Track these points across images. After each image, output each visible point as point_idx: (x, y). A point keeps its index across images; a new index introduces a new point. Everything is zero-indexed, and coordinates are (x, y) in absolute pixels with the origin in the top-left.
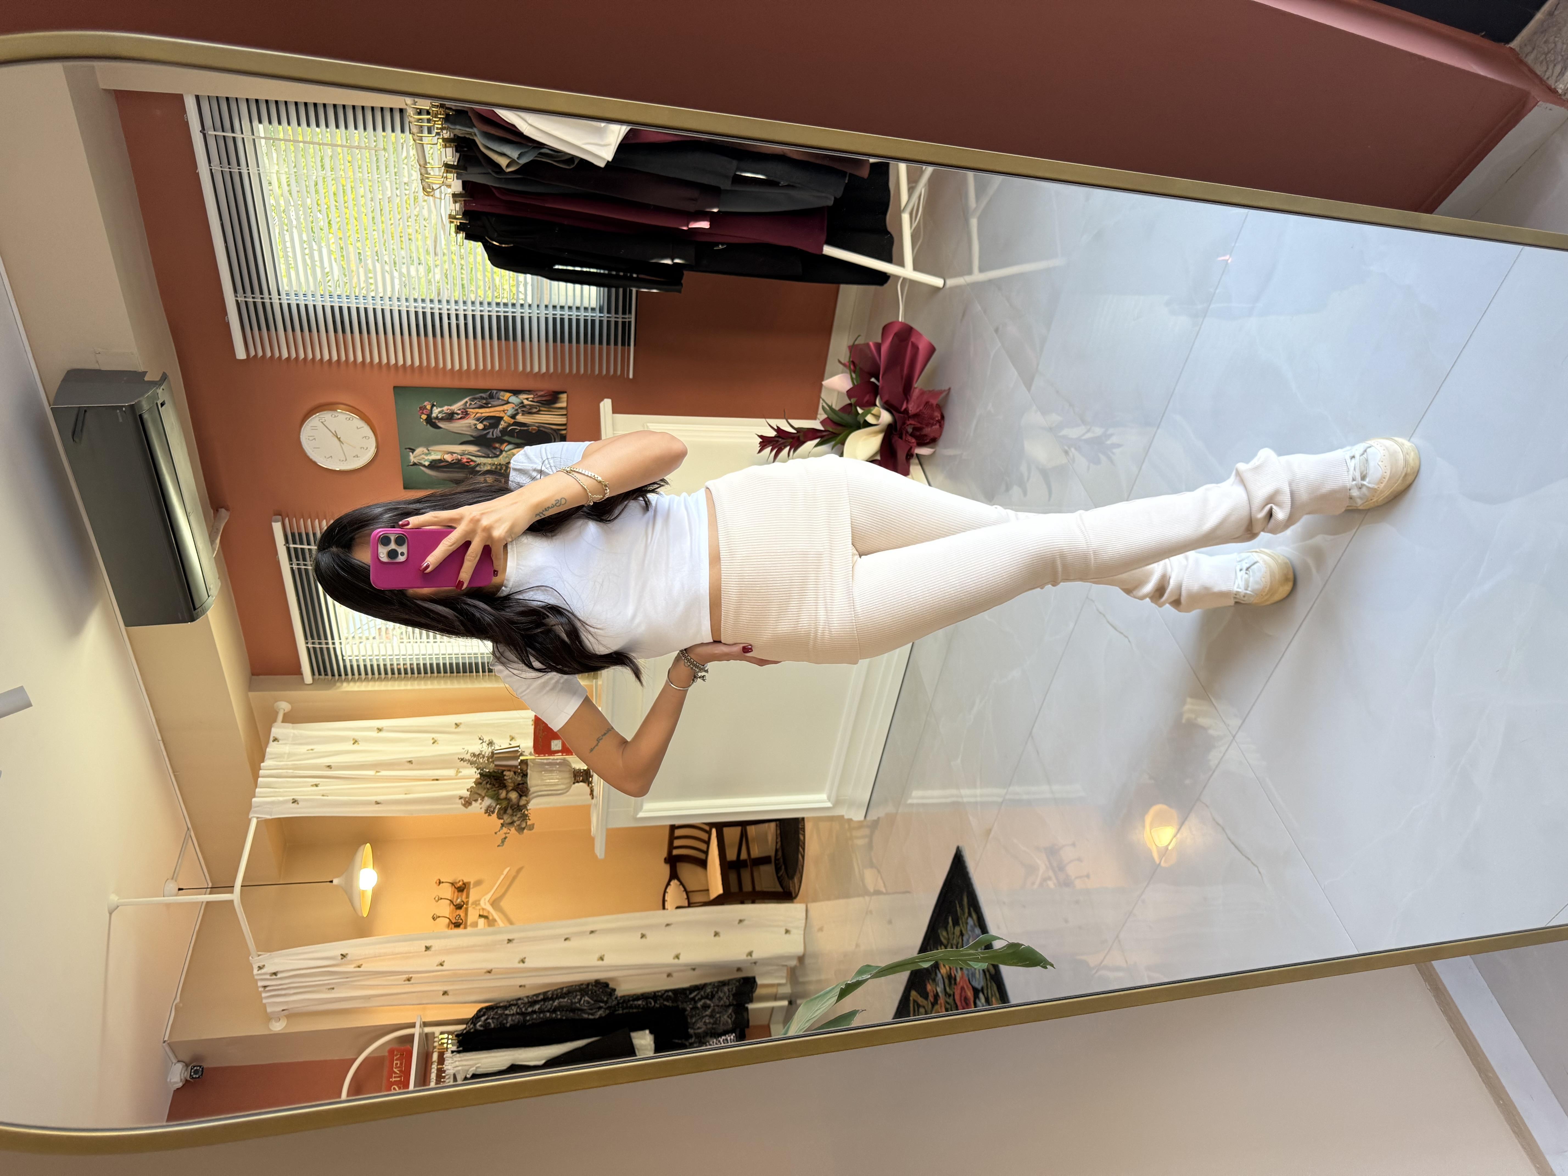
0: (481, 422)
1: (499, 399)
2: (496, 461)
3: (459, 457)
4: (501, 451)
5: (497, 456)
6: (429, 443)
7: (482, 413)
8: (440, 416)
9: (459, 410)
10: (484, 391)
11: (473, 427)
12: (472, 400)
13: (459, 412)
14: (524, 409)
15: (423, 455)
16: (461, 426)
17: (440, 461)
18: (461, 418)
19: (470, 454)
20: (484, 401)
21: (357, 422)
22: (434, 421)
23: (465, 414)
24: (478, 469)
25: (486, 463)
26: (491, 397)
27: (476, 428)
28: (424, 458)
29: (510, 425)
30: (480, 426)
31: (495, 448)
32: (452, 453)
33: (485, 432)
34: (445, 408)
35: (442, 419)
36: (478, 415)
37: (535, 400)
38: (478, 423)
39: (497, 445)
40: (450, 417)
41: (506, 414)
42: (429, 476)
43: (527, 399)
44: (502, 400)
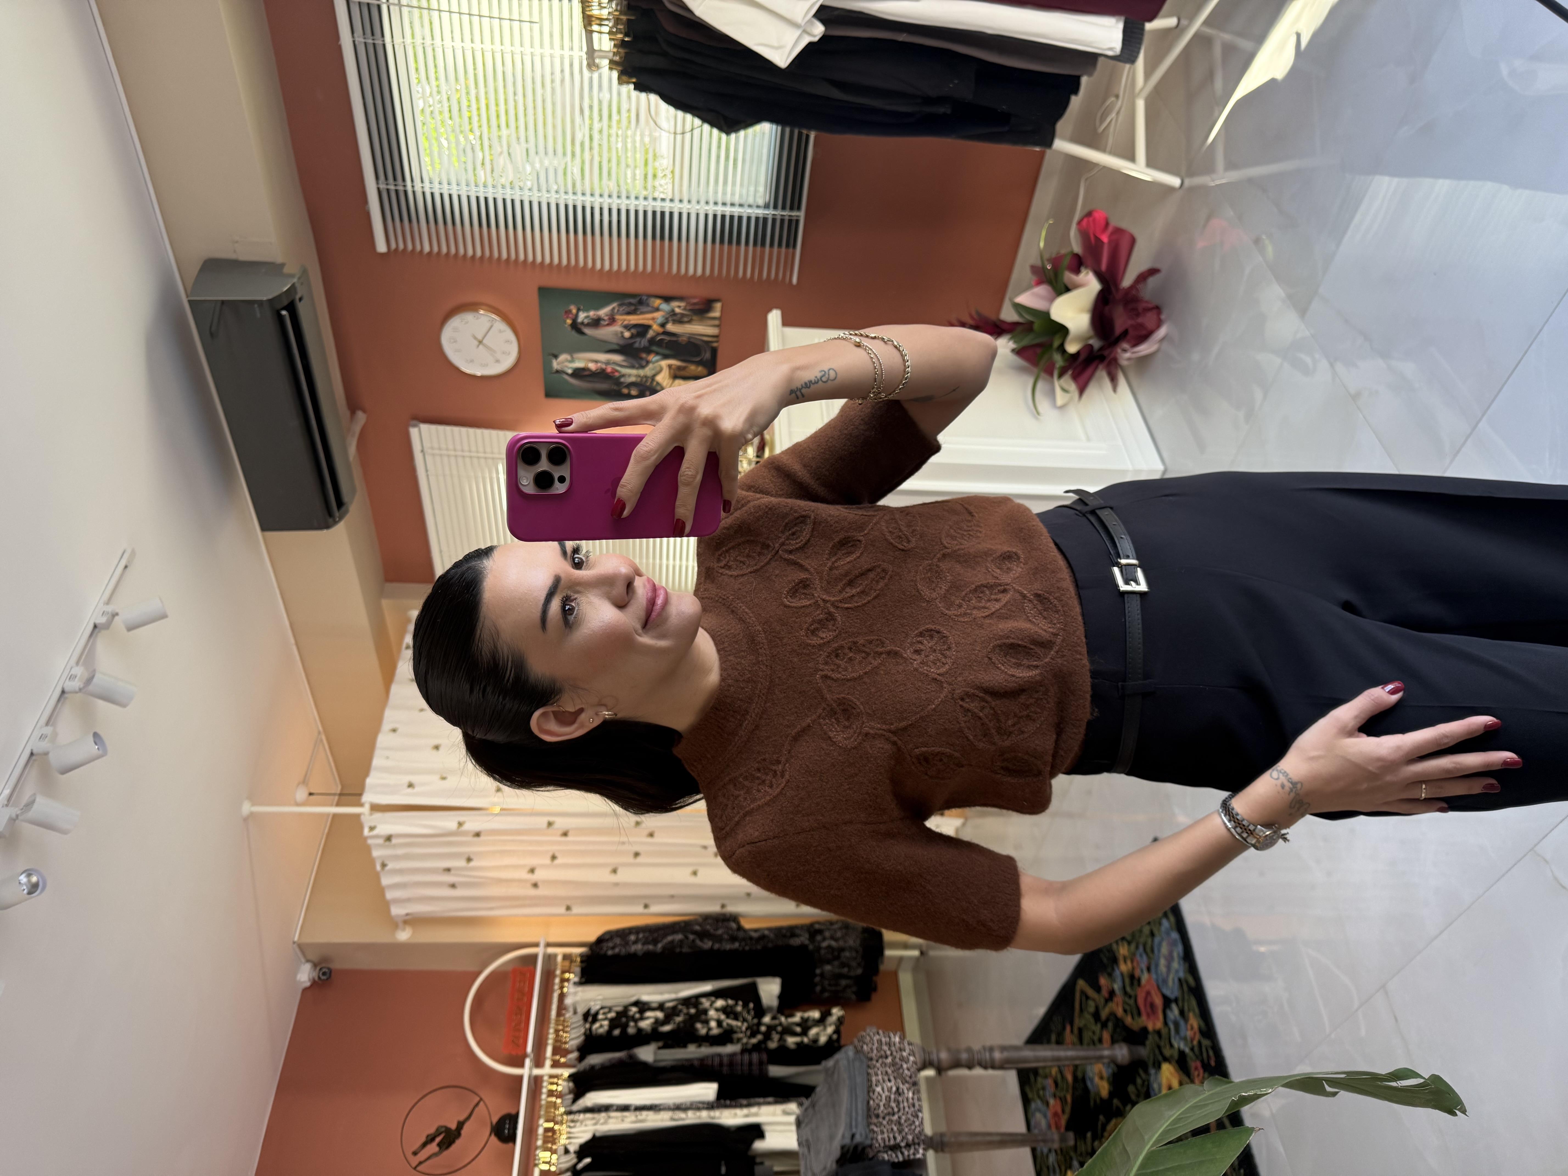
0: (629, 330)
1: (648, 305)
2: (641, 372)
3: (604, 366)
4: (648, 362)
5: (642, 367)
6: (573, 350)
7: (630, 321)
8: (586, 321)
9: (607, 315)
10: (633, 296)
11: (620, 335)
12: (620, 305)
13: (606, 318)
14: (675, 318)
15: (567, 363)
16: (607, 333)
17: (583, 369)
18: (608, 325)
19: (615, 363)
20: (633, 308)
21: (500, 325)
22: (580, 326)
23: (612, 321)
24: (622, 380)
25: (631, 374)
26: (641, 302)
27: (623, 336)
28: (566, 367)
29: (658, 334)
30: (627, 334)
31: (641, 359)
32: (596, 362)
33: (633, 341)
34: (592, 313)
35: (588, 325)
36: (626, 323)
37: (688, 308)
38: (625, 331)
39: (644, 355)
40: (596, 323)
41: (655, 322)
42: (571, 384)
43: (679, 307)
44: (652, 307)
